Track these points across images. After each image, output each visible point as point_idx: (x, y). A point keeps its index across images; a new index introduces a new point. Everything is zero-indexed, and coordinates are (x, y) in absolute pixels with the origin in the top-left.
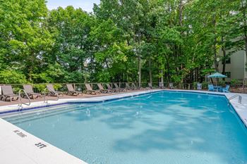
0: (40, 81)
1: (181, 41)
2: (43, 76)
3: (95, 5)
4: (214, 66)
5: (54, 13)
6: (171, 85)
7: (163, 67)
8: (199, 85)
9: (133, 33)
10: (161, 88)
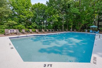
0: (29, 28)
1: (80, 13)
2: (30, 27)
3: (47, 2)
4: (93, 23)
5: (34, 5)
6: (75, 30)
7: (72, 23)
8: (86, 30)
9: (60, 11)
10: (71, 31)
